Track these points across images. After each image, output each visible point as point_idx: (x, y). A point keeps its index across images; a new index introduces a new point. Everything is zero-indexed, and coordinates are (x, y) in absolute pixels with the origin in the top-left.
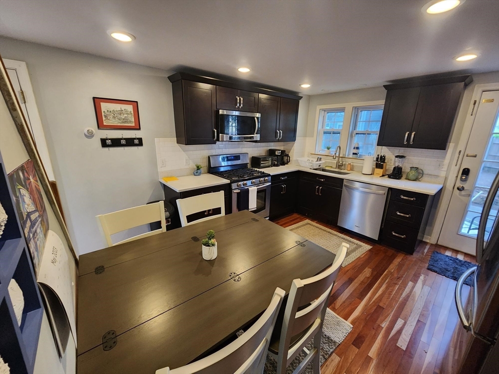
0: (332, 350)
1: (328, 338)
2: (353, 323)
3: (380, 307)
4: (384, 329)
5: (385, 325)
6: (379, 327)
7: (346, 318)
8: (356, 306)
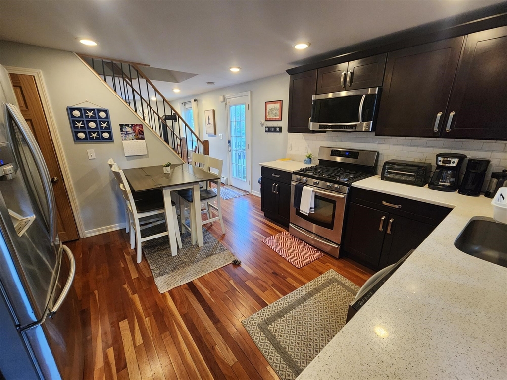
0: (154, 274)
1: (162, 275)
2: (164, 295)
3: (165, 331)
4: (144, 317)
5: (147, 321)
6: (148, 315)
7: (170, 292)
8: (178, 307)
